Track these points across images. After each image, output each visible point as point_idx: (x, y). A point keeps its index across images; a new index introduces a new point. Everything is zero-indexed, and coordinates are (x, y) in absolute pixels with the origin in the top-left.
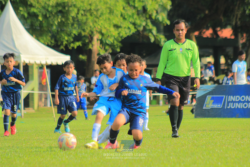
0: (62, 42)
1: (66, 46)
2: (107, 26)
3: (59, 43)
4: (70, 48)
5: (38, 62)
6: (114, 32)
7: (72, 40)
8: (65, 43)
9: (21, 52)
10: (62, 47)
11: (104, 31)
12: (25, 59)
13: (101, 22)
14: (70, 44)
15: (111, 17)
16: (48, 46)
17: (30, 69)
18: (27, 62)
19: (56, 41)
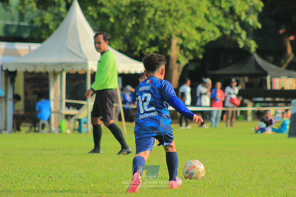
0: (136, 48)
1: (141, 52)
2: (188, 29)
3: (133, 48)
4: (145, 54)
6: (197, 36)
7: (147, 45)
8: (139, 48)
9: (88, 58)
11: (185, 35)
12: (92, 66)
13: (182, 25)
14: (145, 49)
15: (193, 19)
16: (120, 51)
18: (95, 70)
19: (129, 45)
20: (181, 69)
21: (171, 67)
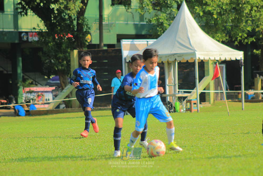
3: (234, 39)
5: (212, 58)
8: (239, 38)
9: (196, 49)
10: (236, 43)
17: (205, 65)
18: (202, 58)
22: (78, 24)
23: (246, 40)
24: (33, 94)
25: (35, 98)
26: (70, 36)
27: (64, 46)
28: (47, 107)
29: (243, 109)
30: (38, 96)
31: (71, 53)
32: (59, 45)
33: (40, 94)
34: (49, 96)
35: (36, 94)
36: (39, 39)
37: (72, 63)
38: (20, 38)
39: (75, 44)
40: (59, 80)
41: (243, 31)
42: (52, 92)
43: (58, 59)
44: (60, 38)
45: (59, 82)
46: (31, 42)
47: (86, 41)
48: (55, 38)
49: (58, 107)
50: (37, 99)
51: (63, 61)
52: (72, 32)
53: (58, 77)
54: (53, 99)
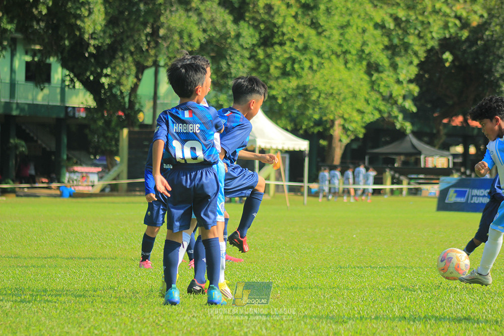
0: (301, 128)
1: (306, 131)
2: (349, 110)
3: (299, 127)
4: (310, 133)
5: (274, 147)
6: (357, 117)
7: (312, 124)
8: (304, 127)
9: (257, 135)
10: (301, 132)
11: (346, 116)
12: (261, 143)
13: (344, 107)
14: (310, 128)
15: (354, 102)
16: (287, 130)
18: (263, 146)
19: (296, 125)
20: (343, 147)
21: (334, 145)
22: (130, 101)
23: (312, 130)
24: (77, 174)
25: (79, 179)
26: (121, 113)
27: (113, 124)
28: (90, 190)
29: (304, 204)
30: (83, 177)
31: (121, 133)
32: (108, 123)
33: (84, 175)
34: (94, 178)
35: (80, 175)
36: (87, 115)
37: (121, 144)
38: (67, 113)
39: (126, 123)
40: (106, 160)
41: (309, 119)
42: (98, 173)
43: (106, 138)
44: (110, 115)
45: (105, 163)
46: (78, 118)
47: (138, 120)
48: (103, 115)
49: (103, 190)
50: (82, 180)
51: (111, 140)
52: (123, 110)
53: (105, 158)
54: (99, 180)
